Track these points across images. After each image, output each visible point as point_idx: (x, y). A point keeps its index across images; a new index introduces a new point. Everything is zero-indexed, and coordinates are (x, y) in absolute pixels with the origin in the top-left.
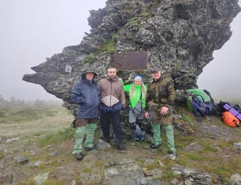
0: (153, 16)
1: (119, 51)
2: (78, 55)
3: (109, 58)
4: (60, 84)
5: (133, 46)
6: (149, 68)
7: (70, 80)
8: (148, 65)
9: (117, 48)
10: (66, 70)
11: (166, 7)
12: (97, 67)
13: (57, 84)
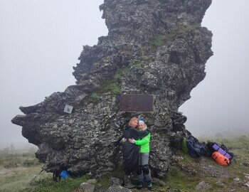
0: (153, 60)
1: (124, 92)
2: (79, 94)
3: (114, 99)
4: (59, 126)
5: (138, 88)
6: (155, 110)
7: (71, 121)
8: (154, 107)
9: (123, 89)
10: (65, 111)
11: (163, 52)
12: (102, 107)
13: (56, 126)
